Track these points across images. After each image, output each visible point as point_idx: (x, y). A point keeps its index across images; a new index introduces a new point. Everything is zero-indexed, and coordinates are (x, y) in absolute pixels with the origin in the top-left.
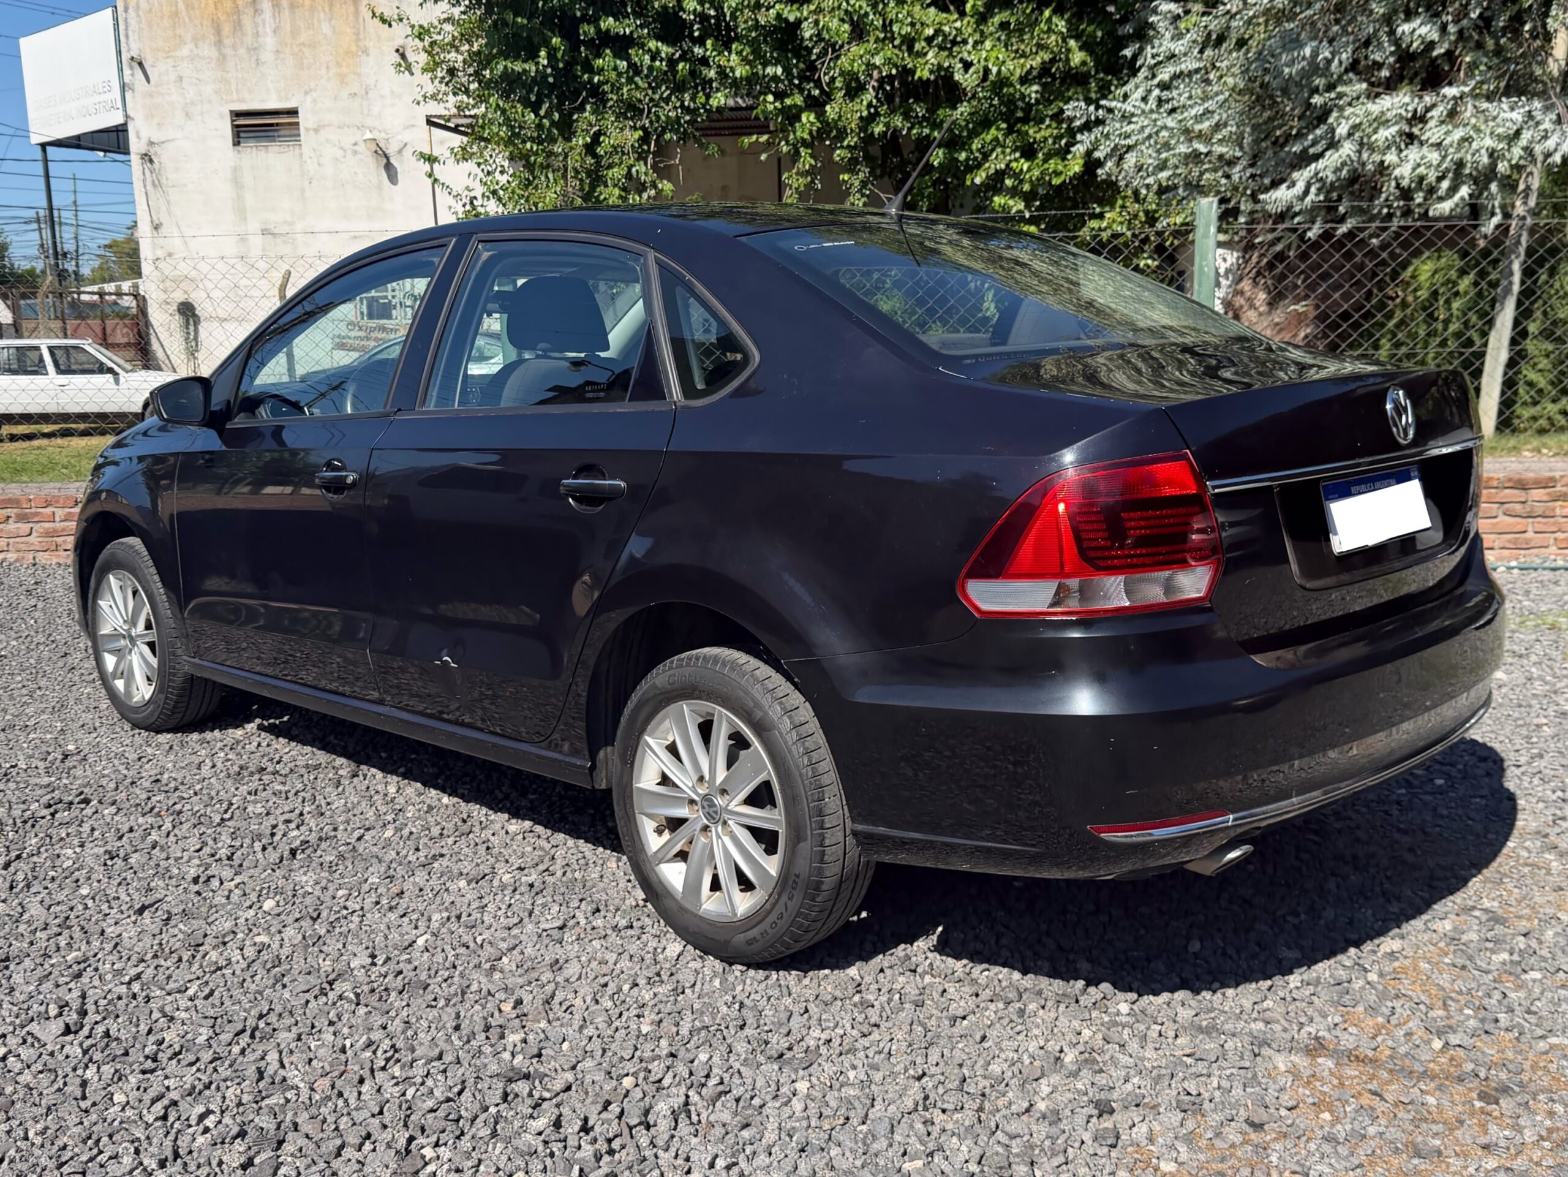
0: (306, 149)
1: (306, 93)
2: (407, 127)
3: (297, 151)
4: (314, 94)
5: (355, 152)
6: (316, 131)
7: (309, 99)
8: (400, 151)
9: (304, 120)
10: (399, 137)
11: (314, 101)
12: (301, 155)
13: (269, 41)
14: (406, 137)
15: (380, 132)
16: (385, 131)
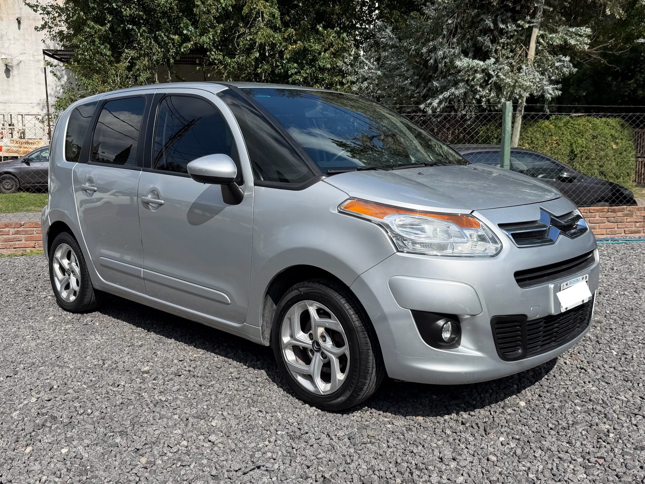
2: (21, 54)
8: (18, 64)
10: (17, 58)
14: (21, 58)
15: (8, 55)
16: (11, 55)
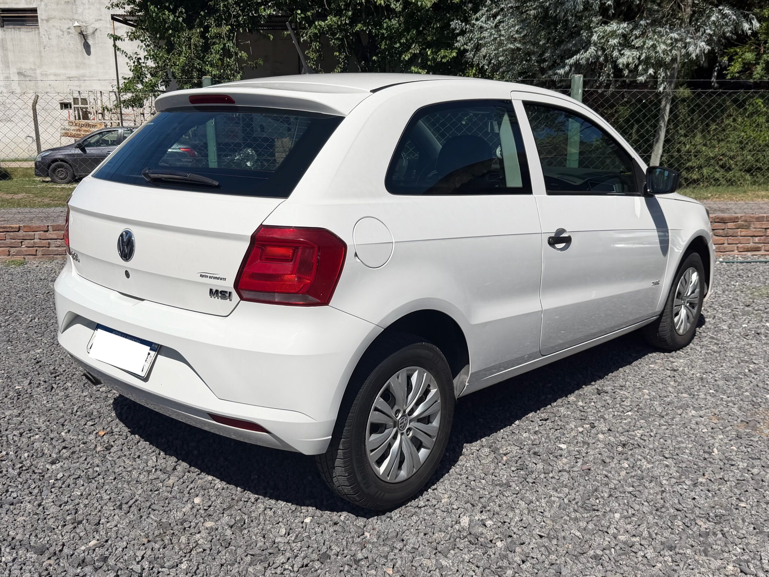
0: (41, 30)
2: (97, 20)
3: (37, 31)
4: (45, 1)
5: (69, 33)
6: (47, 21)
7: (43, 3)
8: (94, 33)
9: (41, 15)
10: (93, 26)
11: (46, 5)
12: (39, 33)
14: (97, 25)
15: (82, 22)
16: (85, 22)
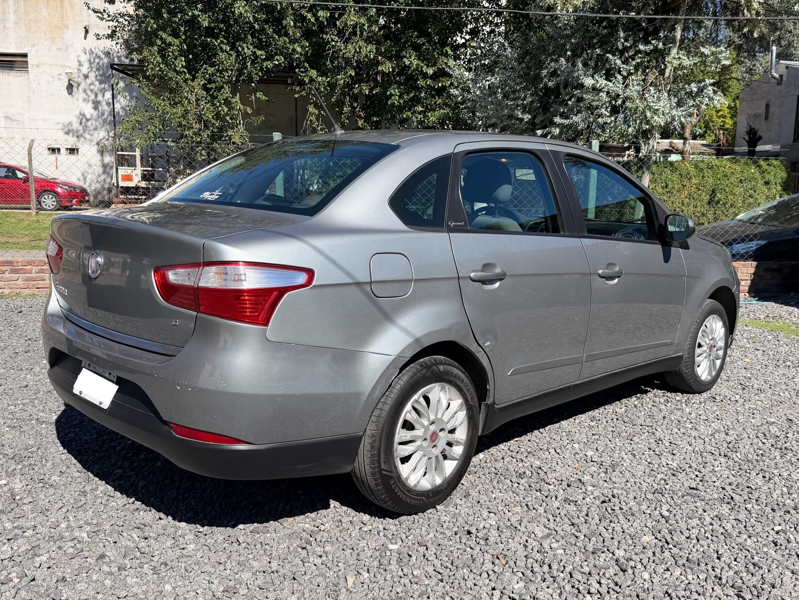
0: (31, 75)
1: (32, 46)
3: (26, 76)
4: (37, 47)
5: (60, 79)
6: (37, 66)
7: (34, 49)
9: (31, 60)
11: (37, 51)
12: (28, 78)
13: (12, 17)
15: (74, 69)
